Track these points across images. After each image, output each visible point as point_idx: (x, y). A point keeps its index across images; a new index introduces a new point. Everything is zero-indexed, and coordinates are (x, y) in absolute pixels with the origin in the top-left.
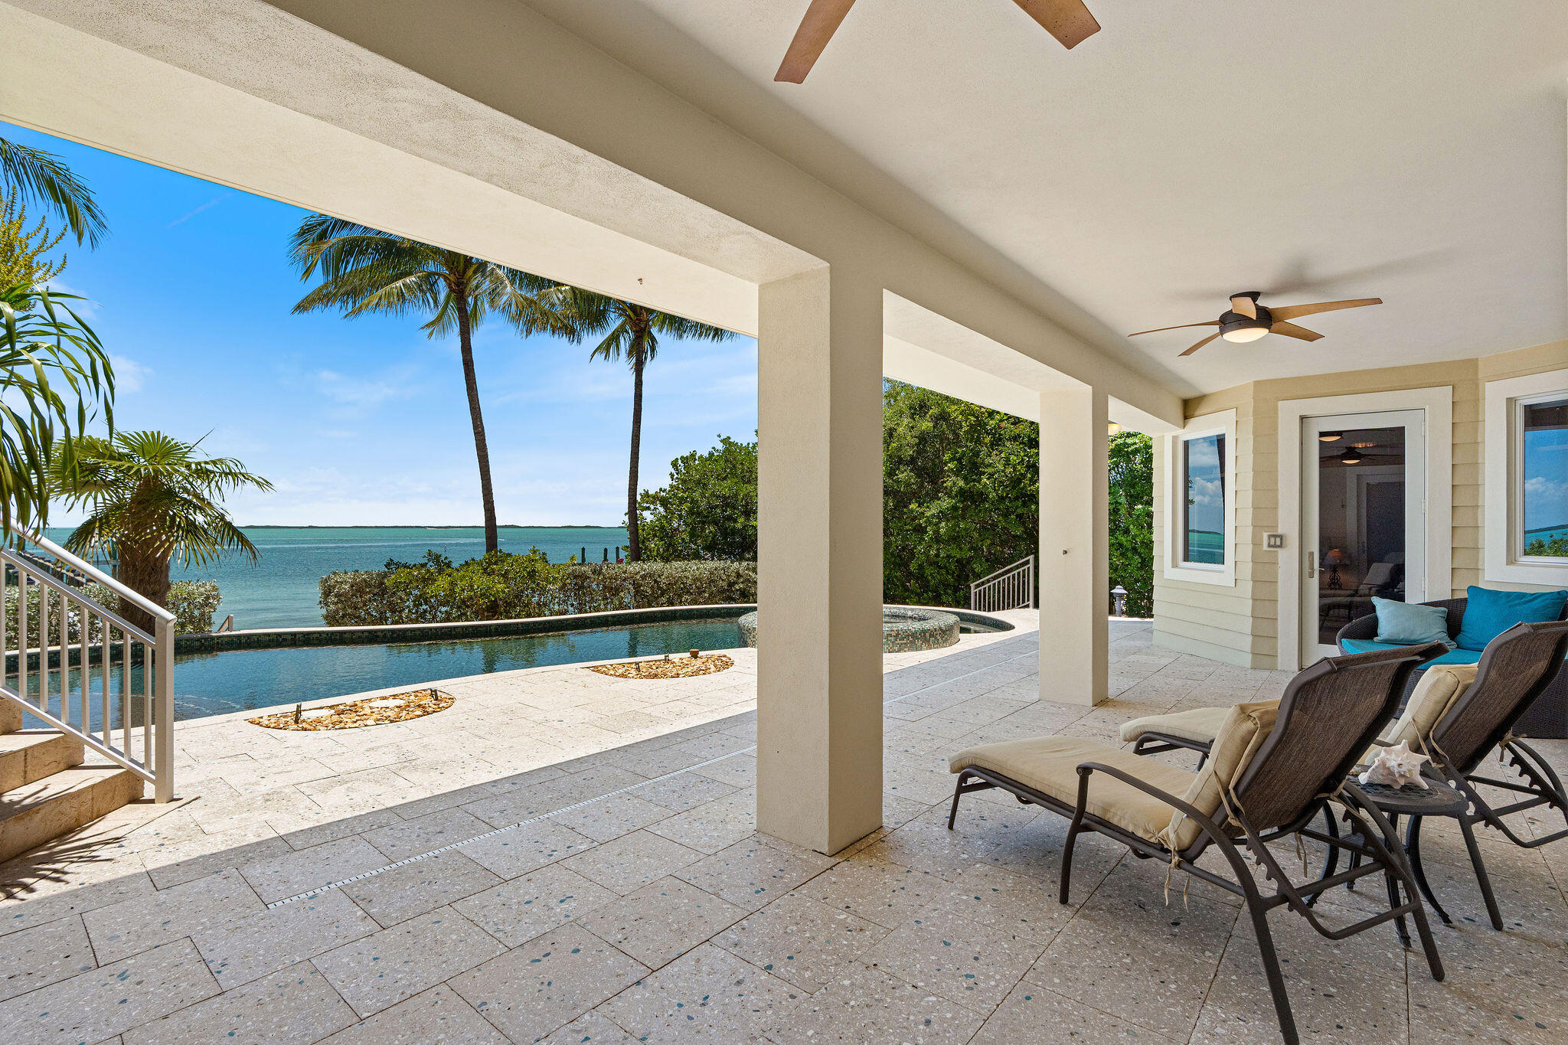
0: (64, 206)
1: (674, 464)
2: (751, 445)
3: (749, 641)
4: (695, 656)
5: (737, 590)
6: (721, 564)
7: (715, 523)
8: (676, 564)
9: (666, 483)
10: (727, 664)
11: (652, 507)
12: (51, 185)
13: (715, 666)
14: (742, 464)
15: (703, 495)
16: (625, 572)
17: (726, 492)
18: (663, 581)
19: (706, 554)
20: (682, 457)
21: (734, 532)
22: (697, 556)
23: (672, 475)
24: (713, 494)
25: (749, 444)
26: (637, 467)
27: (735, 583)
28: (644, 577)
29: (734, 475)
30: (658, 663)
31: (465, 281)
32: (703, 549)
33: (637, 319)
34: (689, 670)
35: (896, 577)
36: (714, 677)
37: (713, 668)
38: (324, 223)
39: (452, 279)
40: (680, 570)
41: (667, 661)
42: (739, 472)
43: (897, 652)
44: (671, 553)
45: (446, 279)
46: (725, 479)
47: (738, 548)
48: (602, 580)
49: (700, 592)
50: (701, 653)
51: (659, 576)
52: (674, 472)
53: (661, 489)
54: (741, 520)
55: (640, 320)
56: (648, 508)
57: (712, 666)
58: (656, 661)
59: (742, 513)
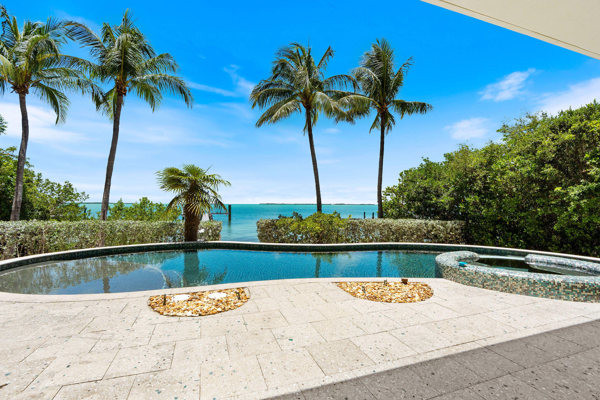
0: (183, 95)
1: (401, 175)
2: (440, 163)
3: (444, 275)
4: (405, 282)
5: (432, 235)
6: (423, 221)
7: (421, 201)
8: (400, 220)
9: (397, 183)
10: (428, 294)
11: (391, 194)
12: (180, 89)
13: (419, 294)
14: (435, 171)
15: (413, 187)
16: (375, 223)
17: (426, 185)
18: (393, 228)
19: (416, 216)
20: (405, 171)
21: (431, 206)
22: (411, 216)
23: (399, 180)
24: (419, 186)
25: (439, 163)
26: (382, 175)
27: (431, 231)
28: (384, 226)
29: (430, 177)
30: (380, 285)
31: (309, 102)
32: (414, 213)
33: (382, 108)
34: (399, 296)
35: (540, 233)
36: (419, 306)
37: (417, 298)
38: (260, 88)
39: (304, 102)
40: (401, 223)
41: (386, 283)
42: (433, 175)
43: (582, 301)
44: (400, 216)
45: (302, 102)
46: (426, 179)
47: (432, 213)
48: (364, 227)
49: (413, 234)
50: (410, 280)
51: (392, 226)
52: (401, 178)
53: (394, 186)
54: (435, 199)
55: (383, 108)
56: (389, 195)
57: (417, 295)
58: (378, 283)
59: (435, 195)
